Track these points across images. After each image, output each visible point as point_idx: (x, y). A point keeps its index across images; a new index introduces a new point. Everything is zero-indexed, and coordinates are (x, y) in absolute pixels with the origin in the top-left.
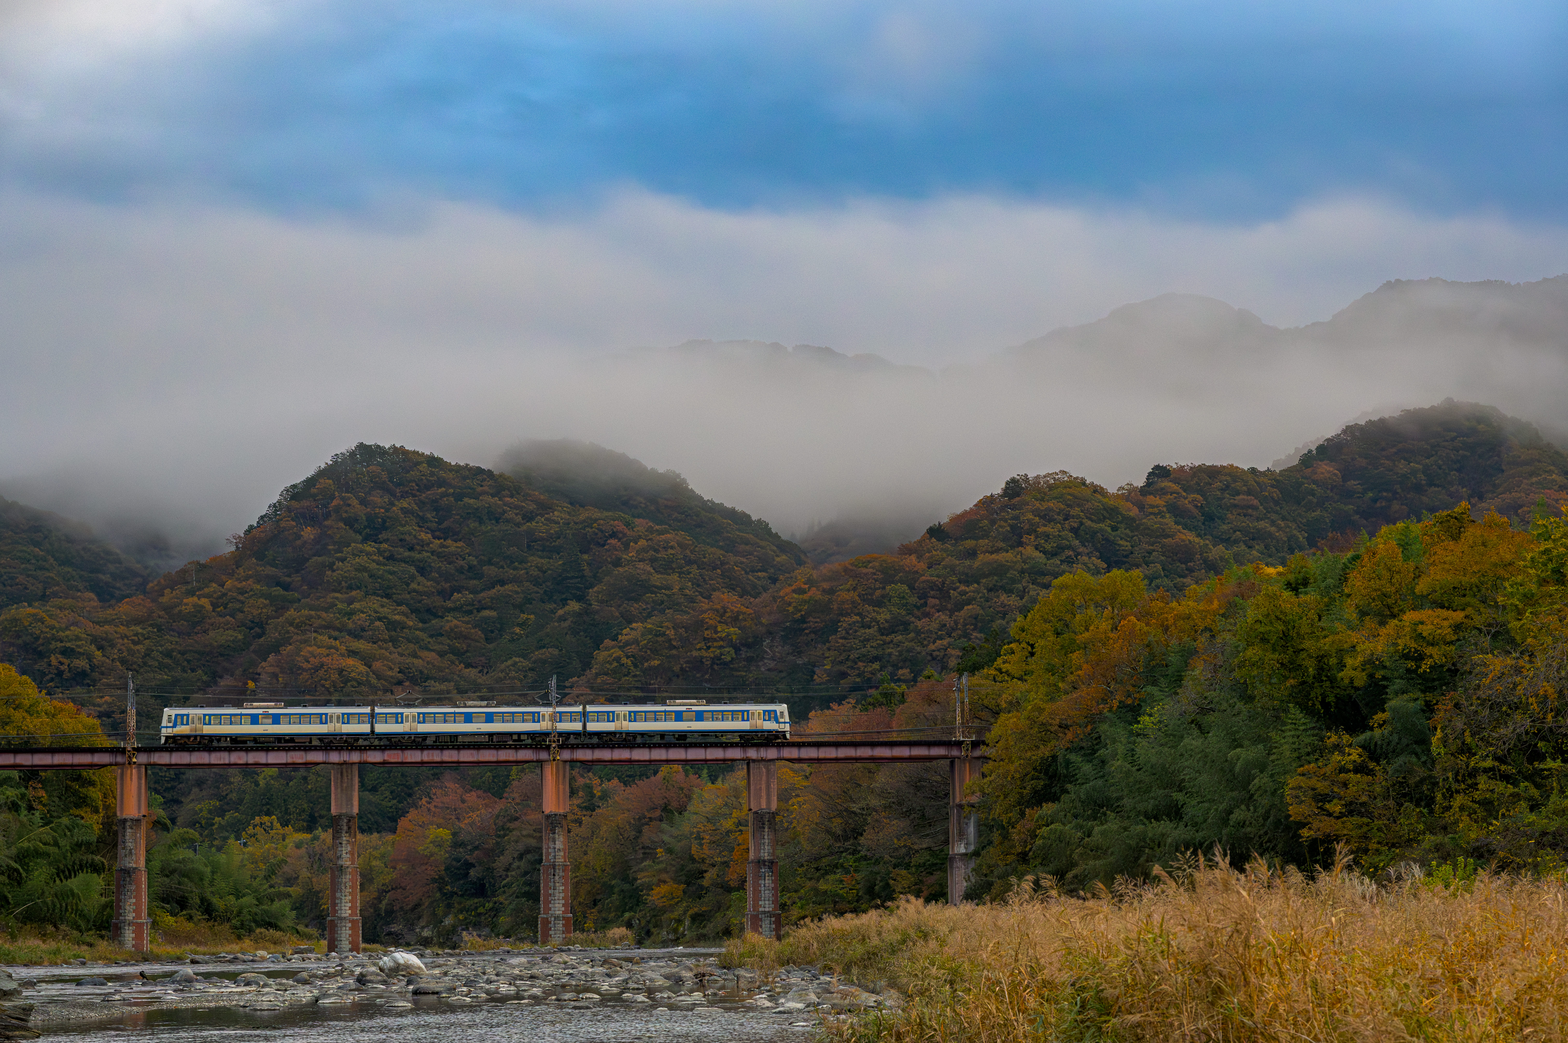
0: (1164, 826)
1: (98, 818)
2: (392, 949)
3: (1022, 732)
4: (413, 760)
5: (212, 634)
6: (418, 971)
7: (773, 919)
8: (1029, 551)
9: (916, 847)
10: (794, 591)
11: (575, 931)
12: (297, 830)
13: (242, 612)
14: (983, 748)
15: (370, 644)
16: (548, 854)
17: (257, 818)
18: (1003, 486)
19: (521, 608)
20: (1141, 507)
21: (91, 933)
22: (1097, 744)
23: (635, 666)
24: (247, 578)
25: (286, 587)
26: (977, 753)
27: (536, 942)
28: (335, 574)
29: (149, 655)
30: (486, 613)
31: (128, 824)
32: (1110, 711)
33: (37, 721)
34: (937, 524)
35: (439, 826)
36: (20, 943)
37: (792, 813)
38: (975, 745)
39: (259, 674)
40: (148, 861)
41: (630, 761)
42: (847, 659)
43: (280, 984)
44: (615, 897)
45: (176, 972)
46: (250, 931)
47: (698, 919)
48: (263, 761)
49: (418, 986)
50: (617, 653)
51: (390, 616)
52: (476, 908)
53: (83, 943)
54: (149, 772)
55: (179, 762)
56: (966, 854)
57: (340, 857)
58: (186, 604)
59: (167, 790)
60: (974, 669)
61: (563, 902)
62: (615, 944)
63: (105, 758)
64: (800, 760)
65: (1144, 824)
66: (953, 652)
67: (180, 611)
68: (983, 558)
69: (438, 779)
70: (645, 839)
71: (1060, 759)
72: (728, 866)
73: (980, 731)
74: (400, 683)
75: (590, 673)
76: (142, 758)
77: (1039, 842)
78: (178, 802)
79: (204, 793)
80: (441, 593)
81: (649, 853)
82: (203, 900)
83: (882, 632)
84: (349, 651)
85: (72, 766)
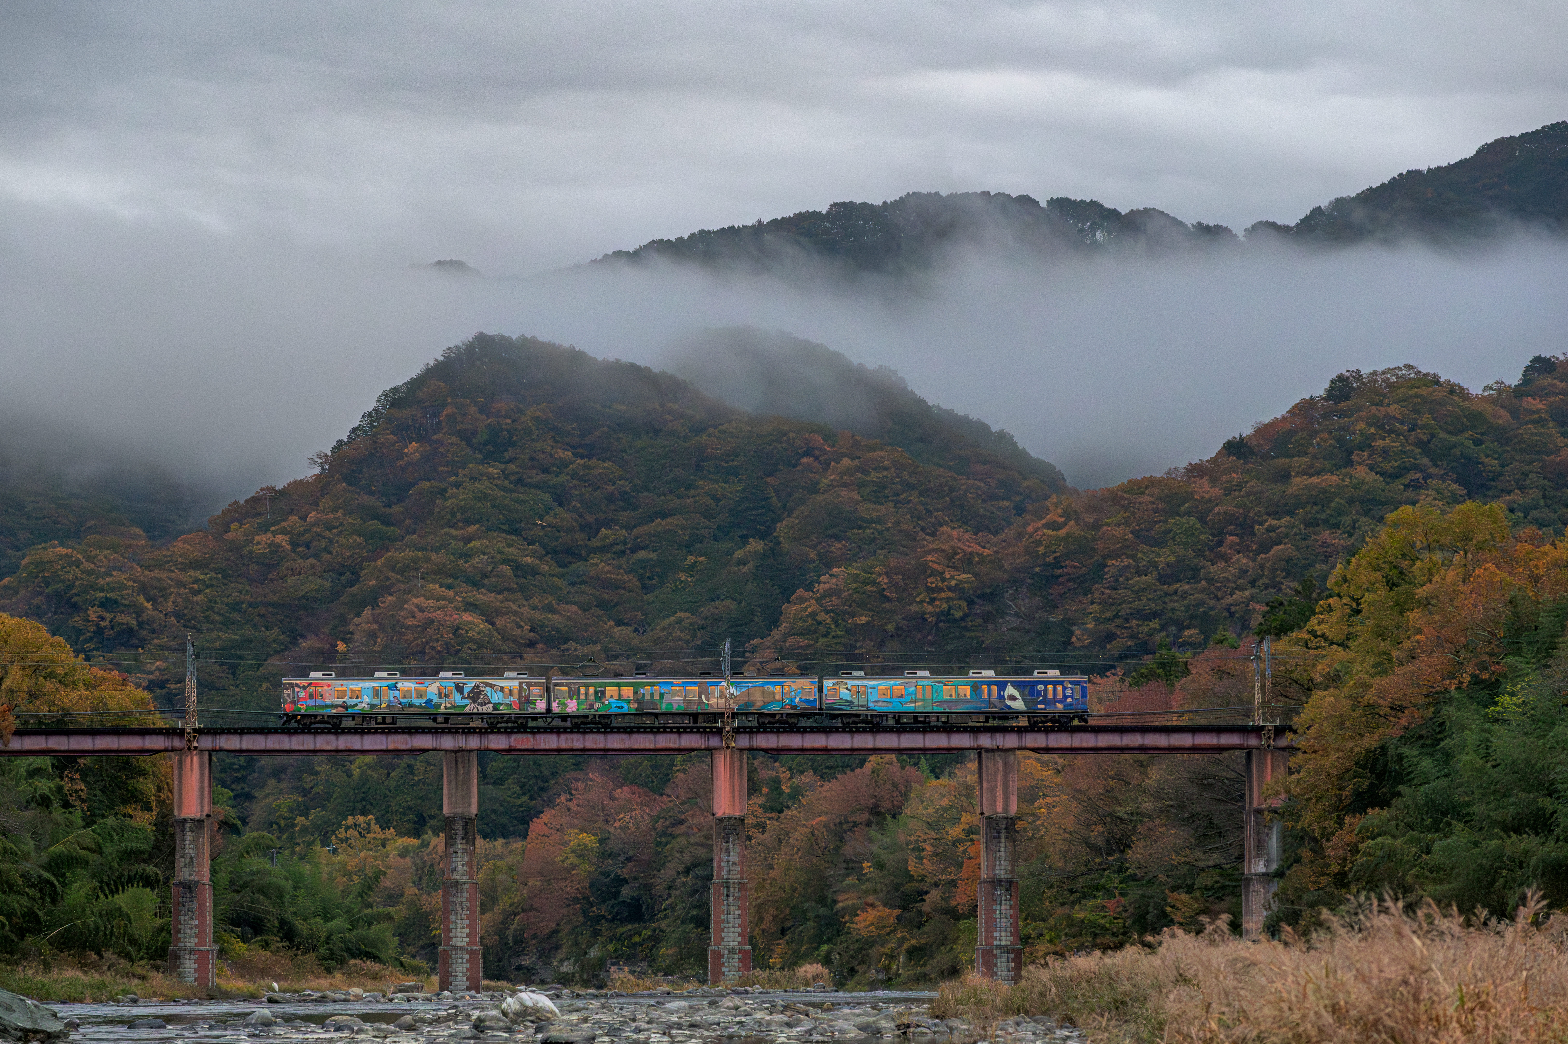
0: (1527, 842)
1: (151, 816)
2: (522, 987)
3: (1341, 715)
4: (547, 747)
5: (291, 581)
6: (550, 1015)
7: (1012, 956)
8: (1361, 472)
9: (1200, 864)
10: (1047, 526)
11: (754, 968)
12: (402, 834)
13: (329, 553)
14: (1289, 736)
15: (493, 595)
16: (720, 868)
17: (350, 818)
18: (1327, 385)
19: (688, 547)
20: (1515, 414)
21: (142, 963)
22: (1440, 732)
23: (837, 625)
24: (335, 510)
25: (386, 521)
26: (1282, 742)
27: (704, 982)
28: (448, 503)
29: (212, 609)
30: (642, 554)
31: (188, 825)
32: (1459, 688)
33: (75, 695)
34: (1237, 436)
35: (582, 830)
36: (55, 974)
37: (1038, 818)
38: (1279, 731)
39: (352, 633)
40: (213, 872)
41: (826, 750)
42: (1116, 616)
43: (379, 1030)
44: (810, 924)
45: (248, 1014)
46: (342, 962)
47: (914, 953)
48: (358, 746)
49: (548, 1034)
50: (813, 606)
51: (519, 559)
52: (630, 937)
53: (134, 976)
54: (214, 758)
55: (251, 747)
56: (1264, 874)
57: (454, 870)
58: (259, 543)
59: (236, 780)
60: (1281, 631)
61: (739, 930)
62: (807, 984)
63: (158, 743)
64: (1047, 750)
65: (1501, 838)
66: (1258, 607)
67: (251, 552)
68: (1298, 483)
69: (581, 770)
70: (848, 850)
71: (1391, 751)
72: (955, 886)
73: (1289, 713)
74: (531, 644)
75: (776, 634)
76: (206, 742)
77: (1361, 860)
78: (249, 797)
79: (283, 785)
80: (583, 527)
81: (852, 867)
82: (283, 922)
83: (1164, 579)
84: (467, 604)
85: (117, 751)
